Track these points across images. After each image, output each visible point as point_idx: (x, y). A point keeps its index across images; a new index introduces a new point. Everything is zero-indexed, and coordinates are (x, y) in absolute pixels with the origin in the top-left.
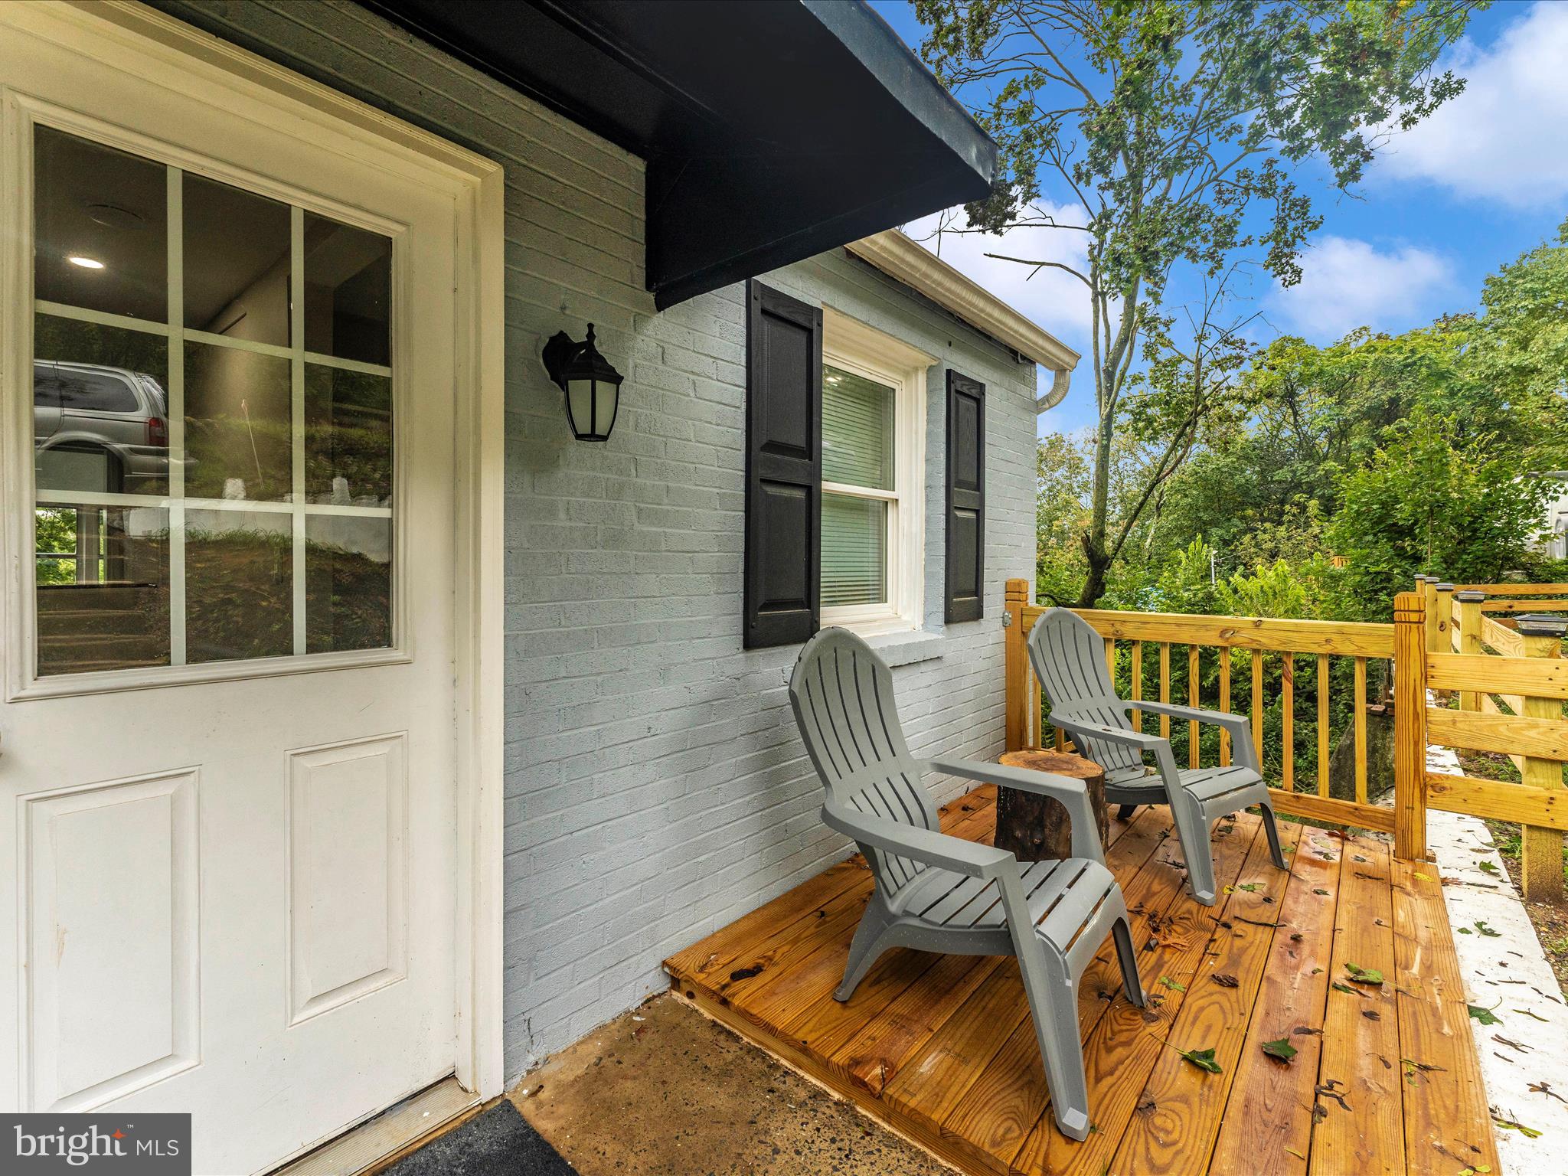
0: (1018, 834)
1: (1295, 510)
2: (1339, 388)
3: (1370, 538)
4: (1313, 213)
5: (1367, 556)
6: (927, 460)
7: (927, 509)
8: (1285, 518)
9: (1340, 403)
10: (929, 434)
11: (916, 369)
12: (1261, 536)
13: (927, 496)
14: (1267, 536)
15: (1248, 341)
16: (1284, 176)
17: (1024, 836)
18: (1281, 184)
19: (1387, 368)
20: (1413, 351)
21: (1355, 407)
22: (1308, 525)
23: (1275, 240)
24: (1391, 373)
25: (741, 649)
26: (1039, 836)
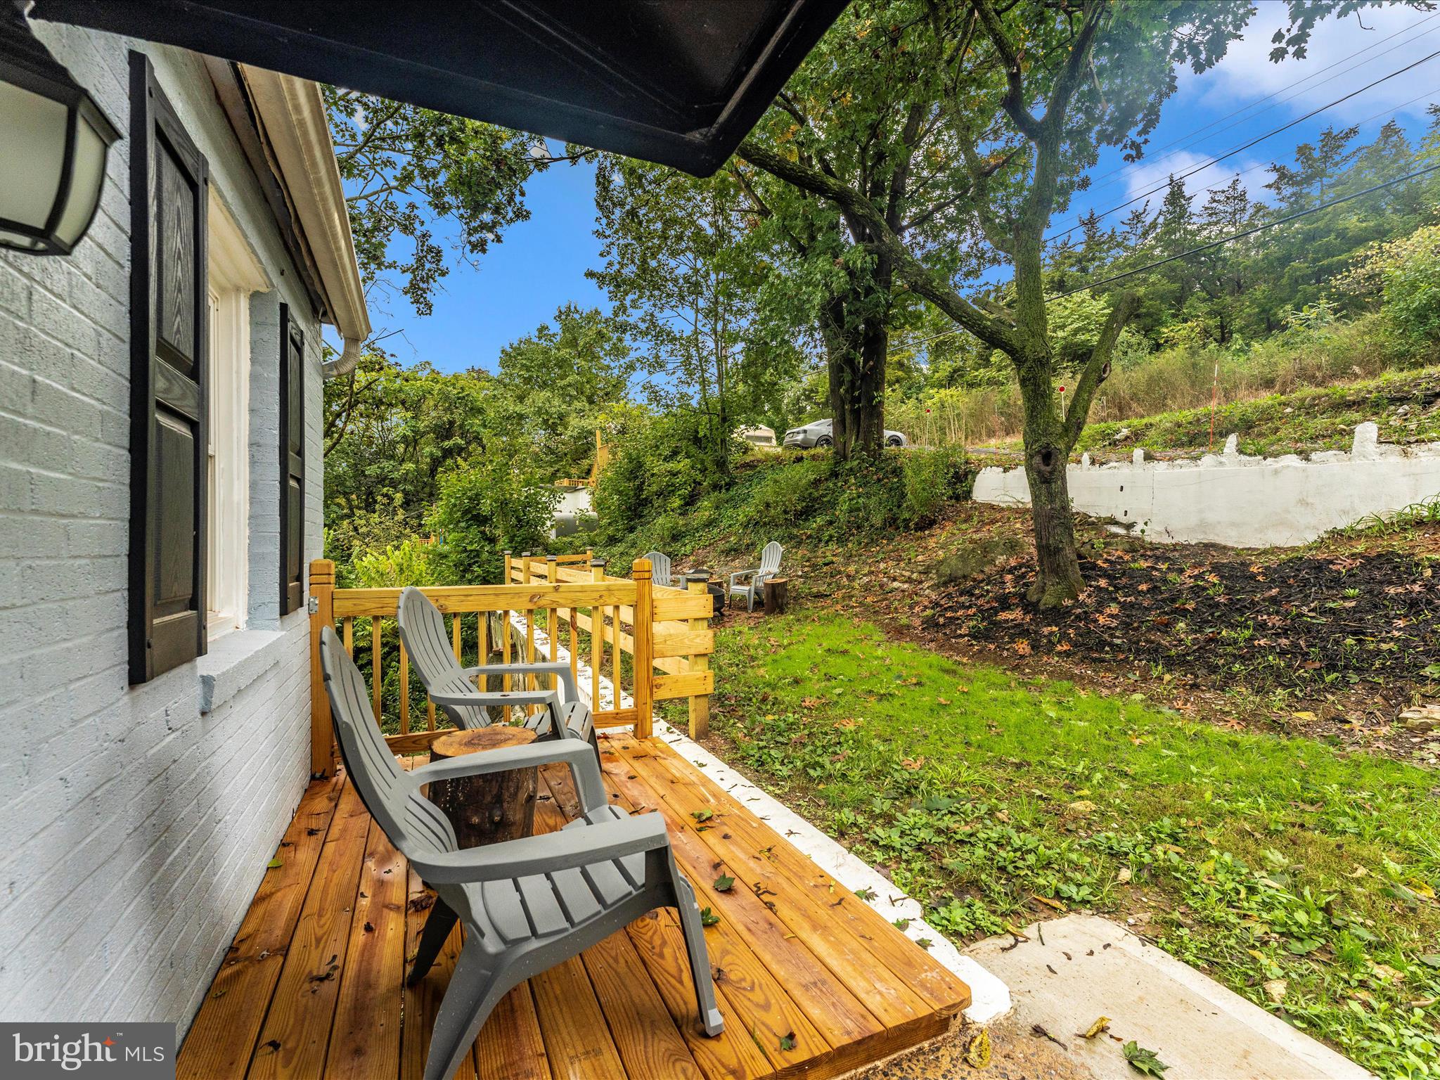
0: (475, 820)
1: (385, 501)
2: (414, 406)
3: (463, 524)
4: (444, 264)
5: (464, 538)
6: (252, 411)
7: (251, 473)
8: (377, 507)
9: (415, 418)
10: (254, 378)
11: (238, 289)
12: (358, 522)
13: (252, 456)
14: (363, 522)
15: (388, 353)
16: (422, 223)
17: (482, 820)
18: (419, 230)
19: (446, 397)
20: (462, 388)
21: (426, 423)
22: (395, 513)
23: (413, 272)
24: (450, 403)
25: (126, 688)
26: (499, 813)
